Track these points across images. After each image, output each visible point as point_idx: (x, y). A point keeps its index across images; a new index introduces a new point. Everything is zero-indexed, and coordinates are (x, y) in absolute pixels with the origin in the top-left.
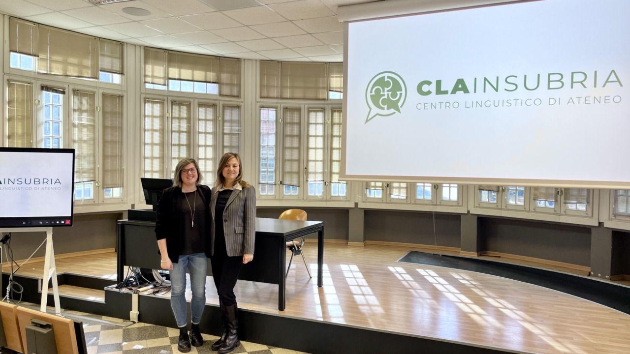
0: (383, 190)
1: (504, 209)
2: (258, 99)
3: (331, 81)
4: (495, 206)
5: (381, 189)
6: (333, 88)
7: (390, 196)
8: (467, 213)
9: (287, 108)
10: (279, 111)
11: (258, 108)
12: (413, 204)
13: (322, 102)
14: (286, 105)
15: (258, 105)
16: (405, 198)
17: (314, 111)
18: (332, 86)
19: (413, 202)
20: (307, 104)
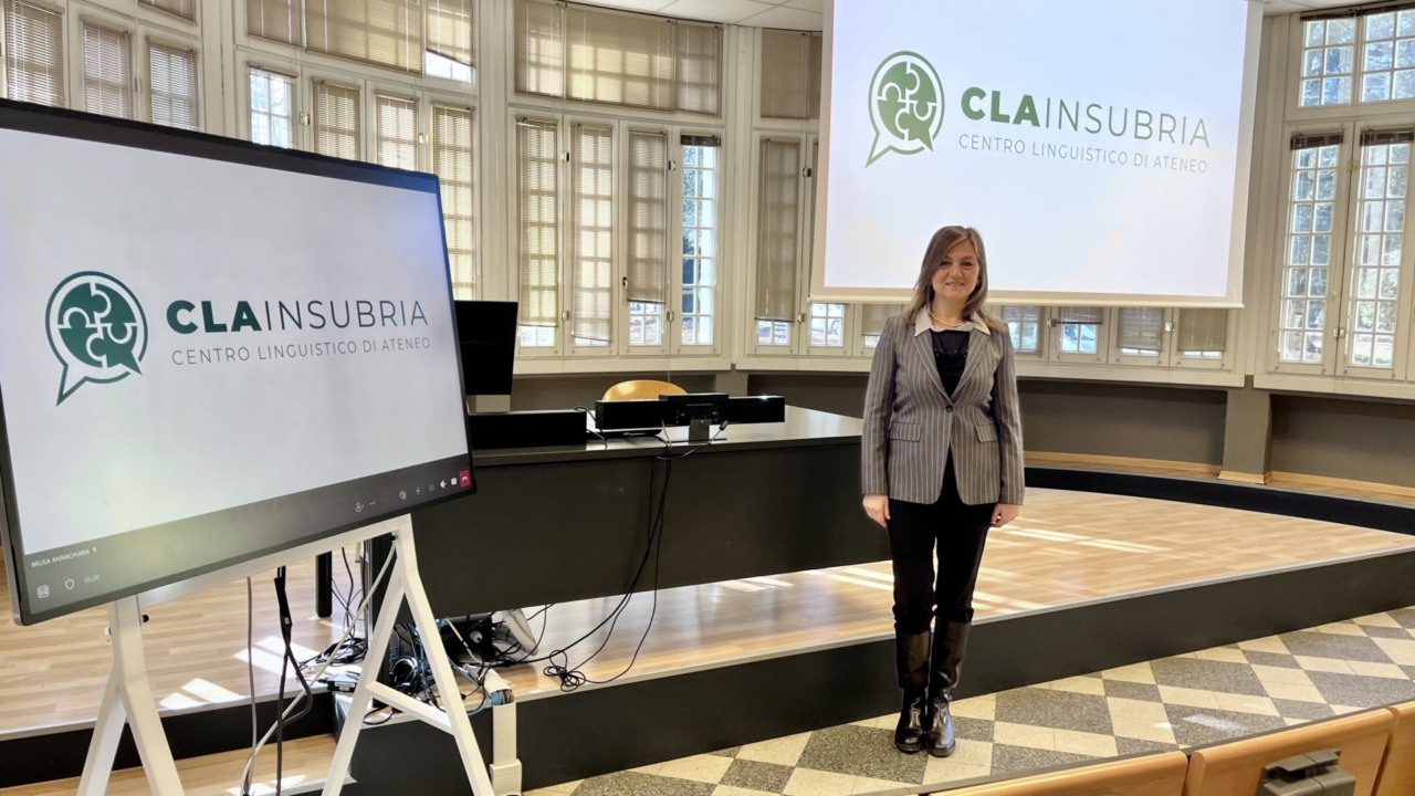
0: (557, 326)
1: (803, 357)
2: (242, 39)
3: (431, 24)
4: (787, 352)
5: (554, 324)
6: (436, 44)
7: (573, 342)
8: (729, 368)
9: (323, 82)
10: (299, 89)
11: (241, 68)
12: (622, 357)
13: (410, 79)
14: (321, 74)
15: (242, 56)
16: (606, 343)
17: (394, 104)
18: (432, 38)
19: (623, 353)
20: (374, 78)
